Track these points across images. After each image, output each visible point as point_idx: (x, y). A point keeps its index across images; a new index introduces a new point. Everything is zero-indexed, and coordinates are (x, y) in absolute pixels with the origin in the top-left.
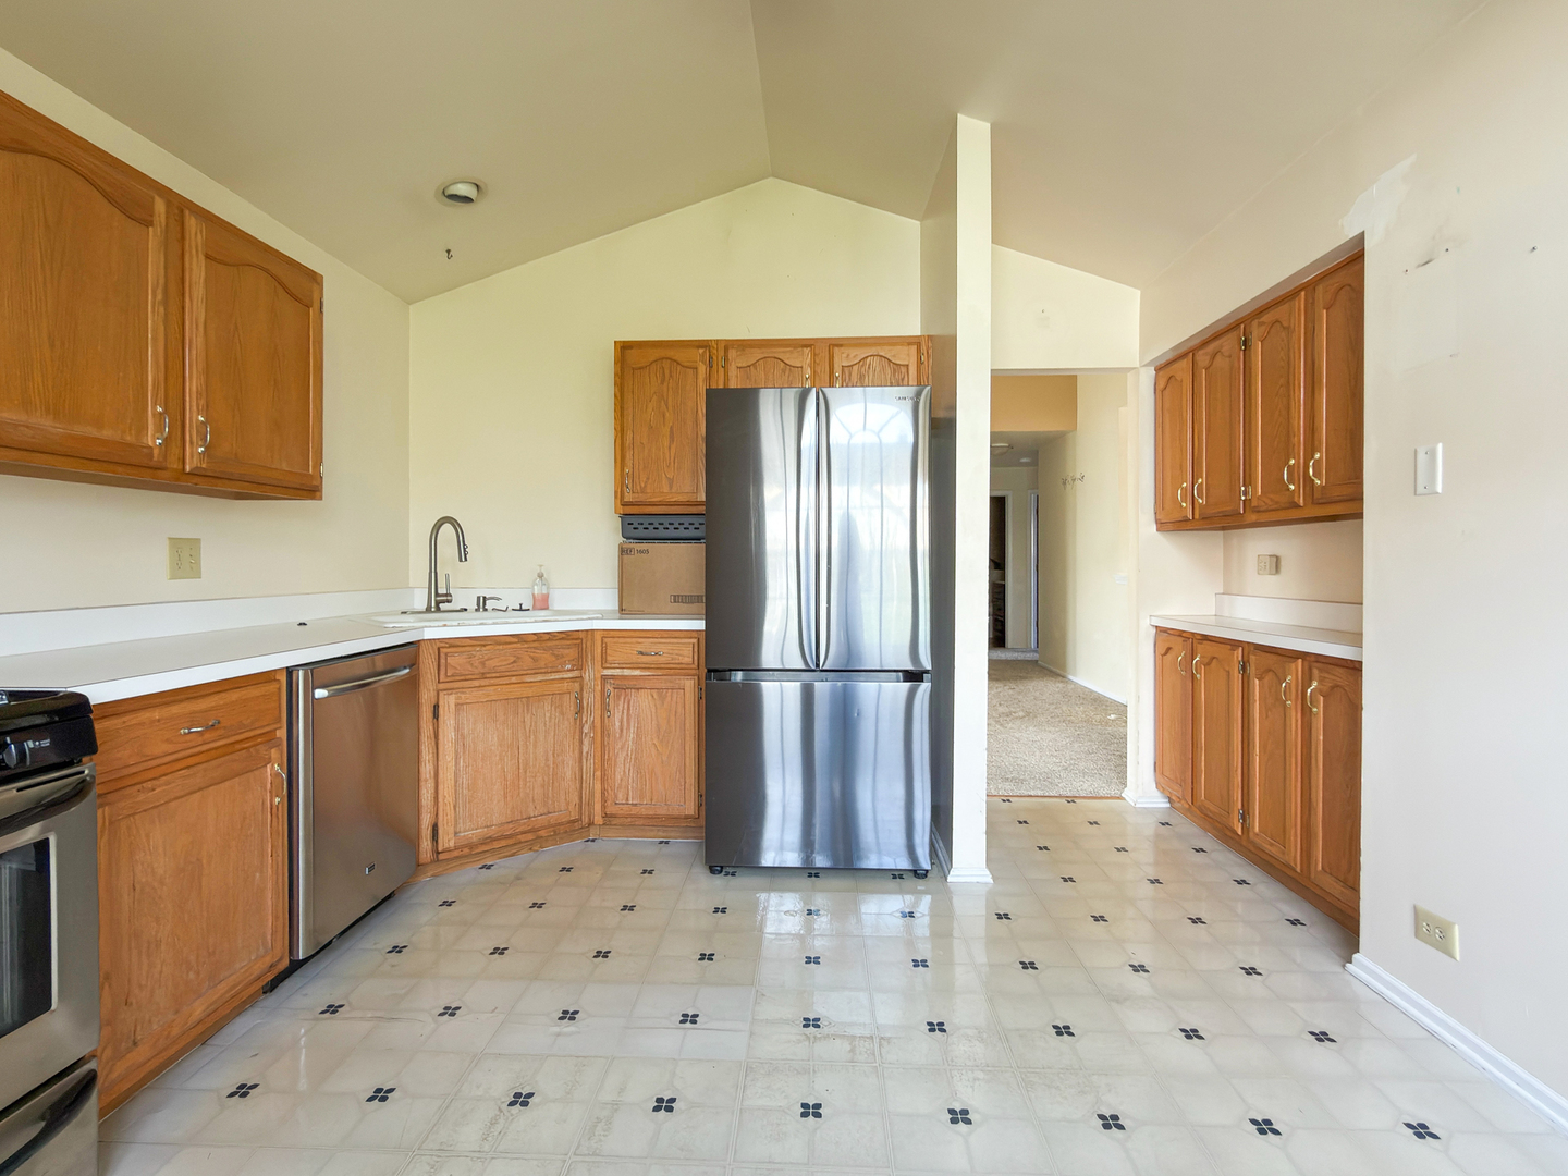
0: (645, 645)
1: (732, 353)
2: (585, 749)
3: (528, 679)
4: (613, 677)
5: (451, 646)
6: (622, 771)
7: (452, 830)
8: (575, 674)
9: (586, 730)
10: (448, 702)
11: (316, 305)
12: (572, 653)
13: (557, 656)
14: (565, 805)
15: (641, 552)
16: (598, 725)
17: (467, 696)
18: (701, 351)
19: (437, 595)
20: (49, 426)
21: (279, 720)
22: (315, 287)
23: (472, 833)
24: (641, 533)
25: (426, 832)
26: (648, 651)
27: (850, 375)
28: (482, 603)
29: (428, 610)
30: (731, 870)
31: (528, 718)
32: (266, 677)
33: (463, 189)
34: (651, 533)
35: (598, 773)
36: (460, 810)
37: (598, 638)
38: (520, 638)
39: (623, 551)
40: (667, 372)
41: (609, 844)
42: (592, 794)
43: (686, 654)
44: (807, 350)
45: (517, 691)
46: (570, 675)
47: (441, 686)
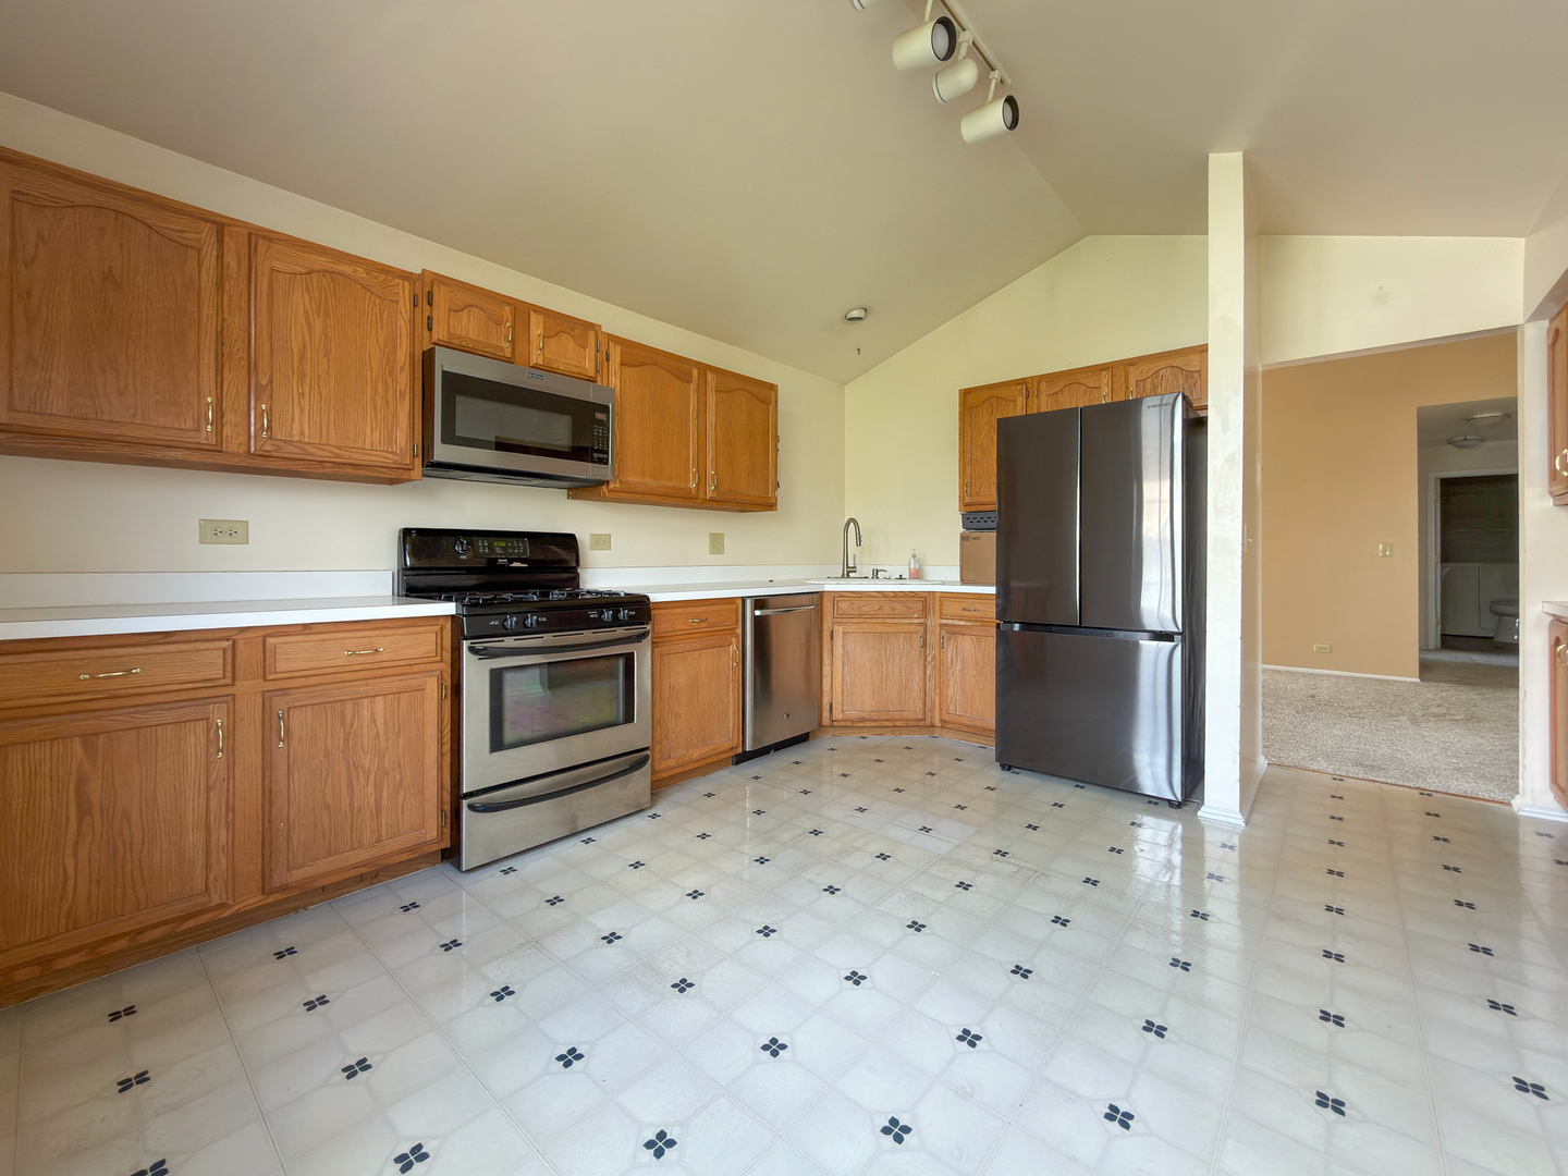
0: (967, 604)
1: (1043, 385)
2: (928, 673)
3: (888, 621)
4: (946, 625)
5: (841, 596)
6: (953, 691)
7: (840, 710)
8: (922, 621)
9: (929, 659)
10: (839, 630)
11: (773, 402)
12: (919, 606)
13: (908, 608)
14: (914, 709)
15: (974, 539)
16: (937, 657)
17: (852, 628)
18: (1019, 387)
19: (848, 567)
20: (650, 482)
21: (737, 624)
22: (773, 393)
23: (853, 714)
24: (975, 525)
25: (826, 707)
26: (969, 607)
27: (1144, 387)
28: (876, 574)
29: (843, 576)
30: (1017, 770)
31: (888, 647)
32: (731, 600)
33: (855, 314)
34: (982, 525)
35: (937, 690)
36: (845, 697)
37: (938, 596)
38: (883, 594)
39: (963, 538)
40: (995, 406)
41: (947, 740)
42: (933, 703)
43: (991, 611)
44: (1104, 373)
45: (882, 628)
46: (918, 621)
47: (836, 620)
